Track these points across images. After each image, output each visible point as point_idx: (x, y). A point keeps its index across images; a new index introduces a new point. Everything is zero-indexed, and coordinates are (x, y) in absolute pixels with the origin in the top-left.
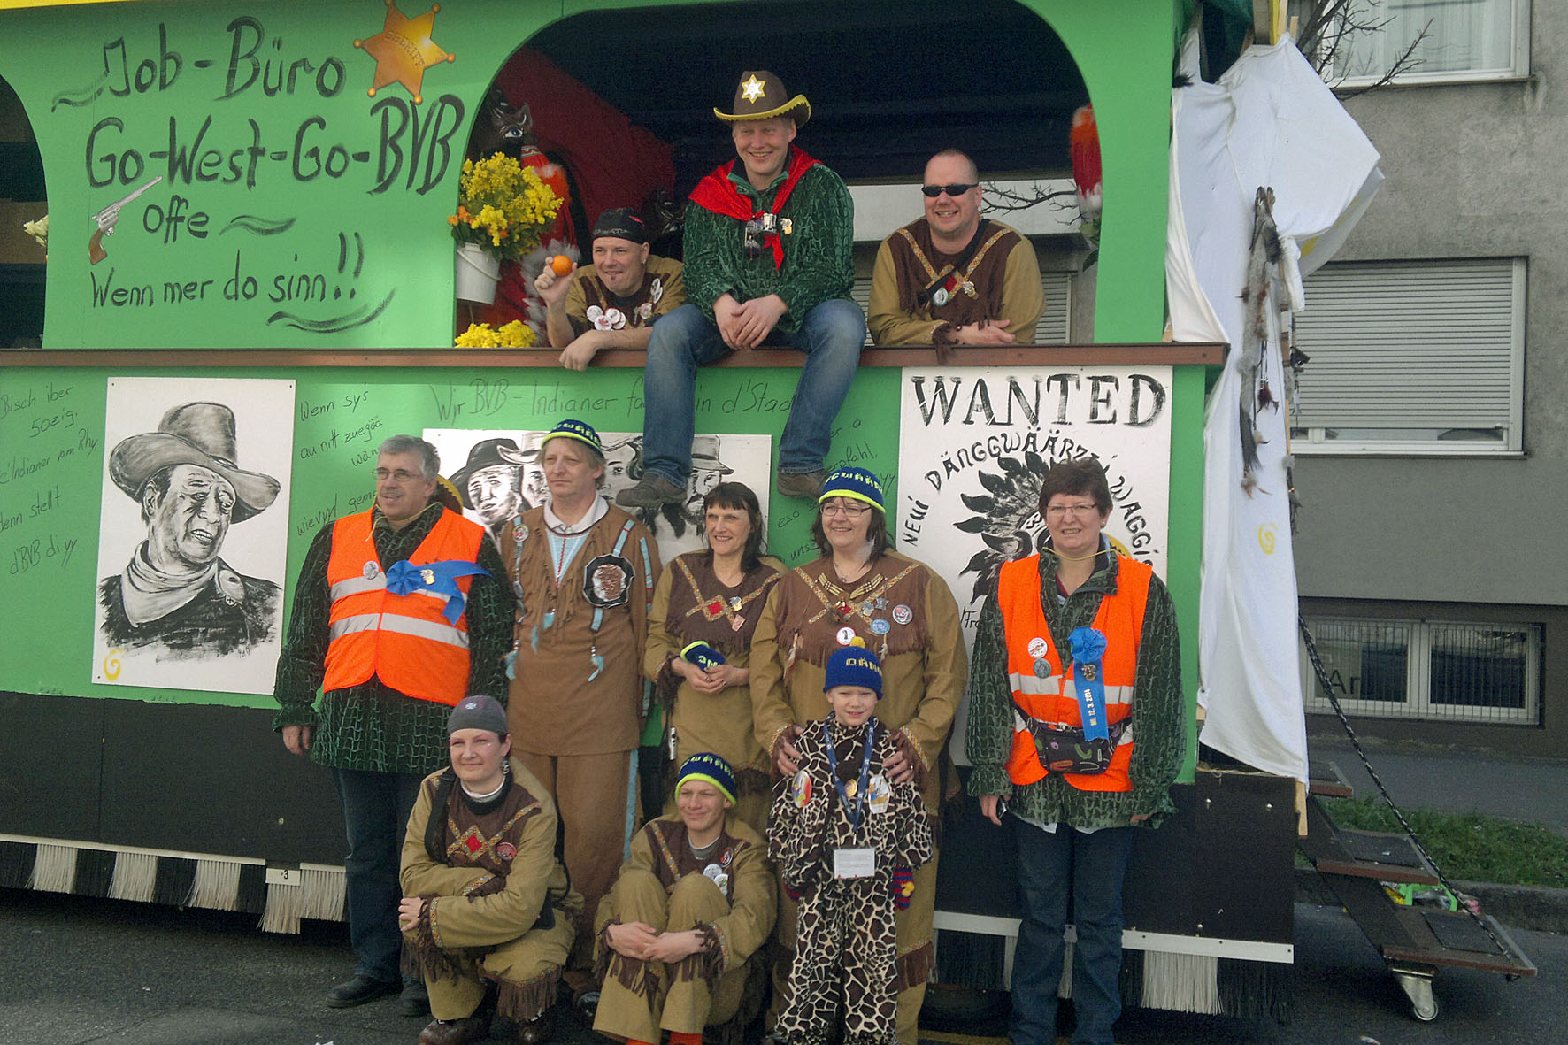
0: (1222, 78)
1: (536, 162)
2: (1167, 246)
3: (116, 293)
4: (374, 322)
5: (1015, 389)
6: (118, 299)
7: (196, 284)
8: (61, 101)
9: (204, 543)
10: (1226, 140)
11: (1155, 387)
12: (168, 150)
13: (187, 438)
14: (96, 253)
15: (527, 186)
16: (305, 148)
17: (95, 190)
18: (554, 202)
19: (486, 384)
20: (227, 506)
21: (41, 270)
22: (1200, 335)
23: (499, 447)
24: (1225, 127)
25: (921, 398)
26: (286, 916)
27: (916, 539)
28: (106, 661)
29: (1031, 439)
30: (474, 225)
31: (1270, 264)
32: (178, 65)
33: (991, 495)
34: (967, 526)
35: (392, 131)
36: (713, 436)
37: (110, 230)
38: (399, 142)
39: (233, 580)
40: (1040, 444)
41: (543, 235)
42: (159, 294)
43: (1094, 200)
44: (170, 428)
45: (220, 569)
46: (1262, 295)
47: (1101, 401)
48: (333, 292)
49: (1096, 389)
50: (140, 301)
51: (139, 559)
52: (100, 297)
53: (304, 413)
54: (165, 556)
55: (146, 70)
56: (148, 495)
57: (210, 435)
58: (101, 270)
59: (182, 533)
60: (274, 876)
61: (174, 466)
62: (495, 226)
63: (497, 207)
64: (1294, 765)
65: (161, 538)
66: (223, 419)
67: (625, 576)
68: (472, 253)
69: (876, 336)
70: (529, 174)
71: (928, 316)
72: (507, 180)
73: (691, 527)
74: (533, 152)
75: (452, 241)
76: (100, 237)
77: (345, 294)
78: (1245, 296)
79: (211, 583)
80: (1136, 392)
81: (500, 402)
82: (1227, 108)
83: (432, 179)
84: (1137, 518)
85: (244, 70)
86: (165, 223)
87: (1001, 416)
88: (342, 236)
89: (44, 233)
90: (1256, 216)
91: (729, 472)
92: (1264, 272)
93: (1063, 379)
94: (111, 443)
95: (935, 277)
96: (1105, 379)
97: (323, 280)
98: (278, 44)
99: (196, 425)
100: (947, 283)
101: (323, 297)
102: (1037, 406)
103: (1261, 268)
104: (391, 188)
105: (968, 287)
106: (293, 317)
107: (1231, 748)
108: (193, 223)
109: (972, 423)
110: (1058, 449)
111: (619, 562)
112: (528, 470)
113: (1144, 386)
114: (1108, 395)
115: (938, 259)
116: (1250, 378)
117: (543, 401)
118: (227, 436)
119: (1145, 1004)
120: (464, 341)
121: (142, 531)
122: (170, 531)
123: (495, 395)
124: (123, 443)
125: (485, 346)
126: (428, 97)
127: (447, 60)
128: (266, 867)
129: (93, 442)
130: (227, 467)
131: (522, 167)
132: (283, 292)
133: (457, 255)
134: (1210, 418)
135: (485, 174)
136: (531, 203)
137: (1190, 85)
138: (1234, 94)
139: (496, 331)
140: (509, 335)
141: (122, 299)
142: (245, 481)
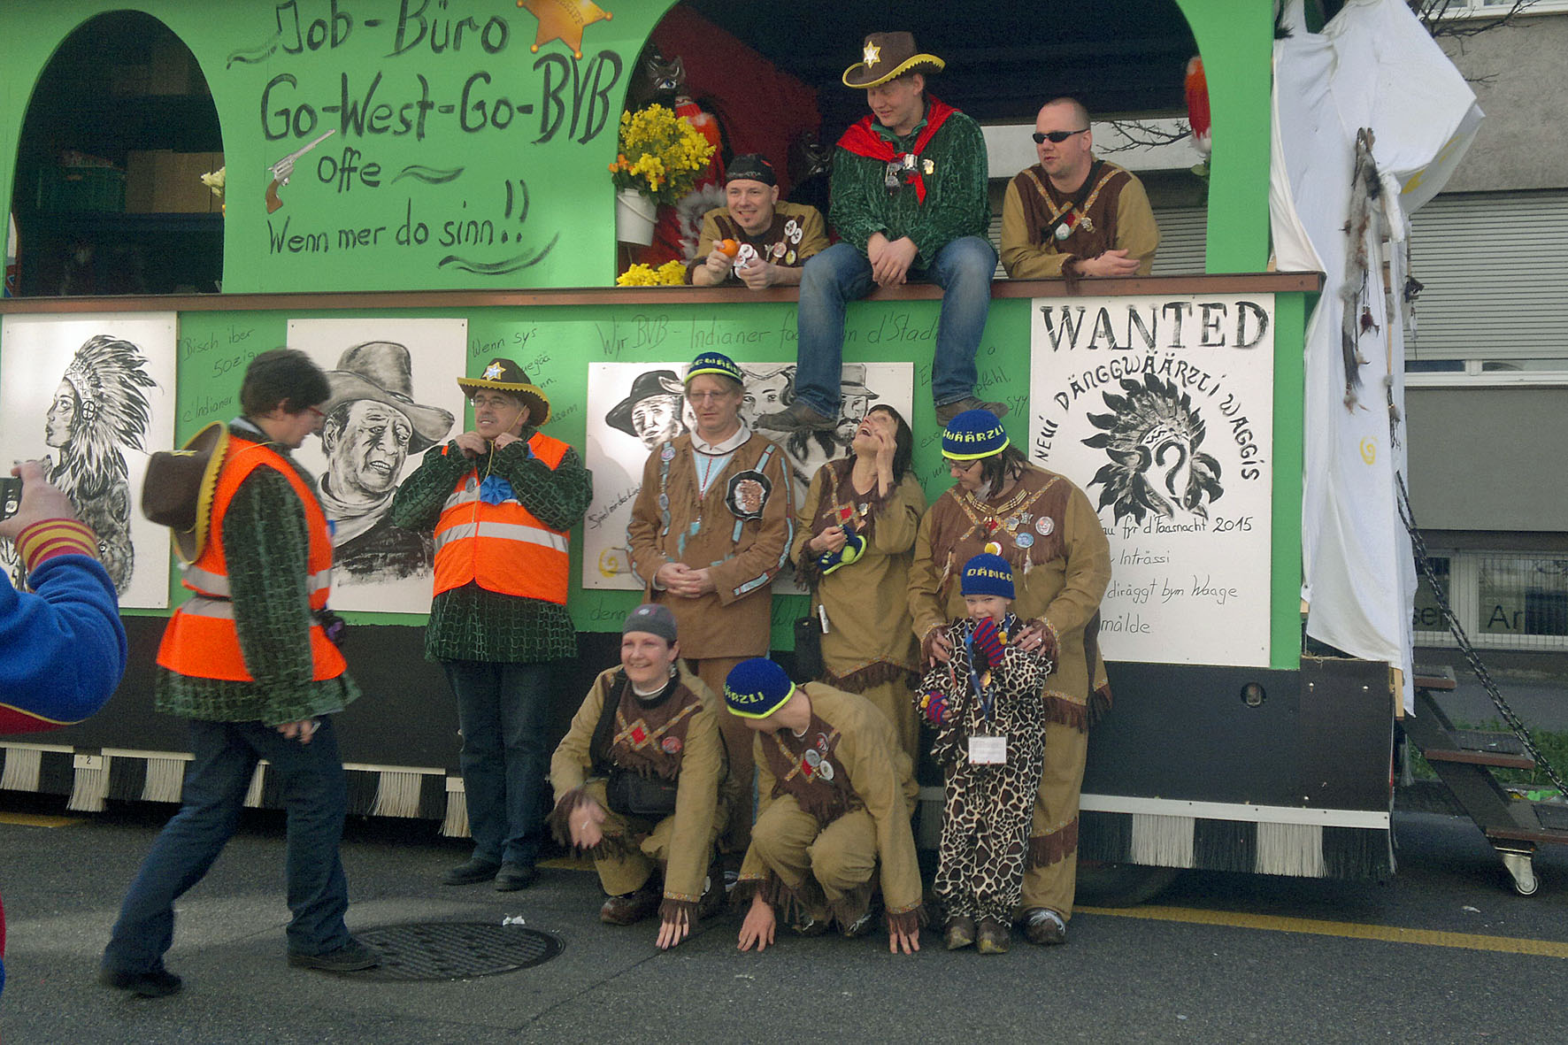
0: (1326, 28)
1: (688, 112)
2: (1270, 184)
3: (292, 240)
4: (539, 264)
5: (1134, 316)
6: (294, 246)
7: (369, 231)
8: (236, 59)
9: (383, 474)
10: (1328, 84)
11: (1259, 313)
12: (340, 104)
13: (365, 375)
14: (273, 202)
16: (472, 101)
17: (269, 142)
18: (708, 150)
19: (647, 320)
20: (404, 438)
21: (218, 220)
22: (1299, 265)
23: (660, 378)
24: (1329, 72)
25: (1049, 326)
27: (1046, 455)
29: (1150, 362)
30: (633, 173)
31: (1369, 199)
32: (349, 24)
33: (1114, 413)
34: (1093, 442)
35: (553, 86)
36: (859, 364)
37: (286, 180)
38: (562, 95)
40: (1158, 366)
41: (697, 179)
42: (333, 242)
43: (1207, 142)
44: (348, 366)
46: (1362, 228)
47: (1211, 326)
48: (500, 236)
49: (1206, 315)
50: (316, 248)
51: (320, 490)
52: (276, 244)
53: (478, 351)
54: (344, 486)
55: (318, 32)
56: (328, 429)
57: (386, 372)
58: (278, 218)
59: (362, 465)
60: (452, 784)
61: (352, 401)
62: (653, 173)
63: (654, 155)
64: (1393, 654)
65: (341, 470)
66: (399, 356)
67: (764, 491)
68: (631, 198)
69: (1009, 269)
70: (684, 123)
71: (1053, 249)
72: (664, 130)
74: (686, 102)
75: (613, 187)
76: (276, 189)
77: (512, 238)
78: (1347, 229)
80: (1242, 317)
81: (661, 337)
82: (1329, 56)
83: (594, 127)
84: (1245, 431)
85: (412, 30)
86: (339, 174)
87: (1121, 340)
88: (508, 183)
89: (221, 184)
90: (1357, 155)
91: (875, 397)
92: (1364, 206)
93: (1177, 307)
96: (1215, 306)
97: (490, 224)
98: (444, 4)
99: (373, 363)
100: (1067, 218)
101: (491, 241)
102: (1154, 331)
103: (1361, 203)
104: (554, 138)
105: (1085, 221)
106: (463, 261)
107: (1333, 639)
108: (366, 173)
109: (1096, 348)
110: (1173, 372)
111: (759, 478)
113: (1249, 311)
114: (1218, 320)
116: (1352, 304)
117: (700, 335)
118: (403, 372)
119: (1257, 871)
120: (624, 280)
121: (323, 465)
122: (350, 463)
123: (656, 330)
125: (646, 284)
126: (587, 53)
127: (605, 18)
128: (446, 776)
130: (404, 402)
131: (677, 117)
132: (452, 236)
133: (617, 200)
134: (1310, 340)
135: (642, 125)
136: (686, 150)
137: (1290, 36)
138: (1336, 43)
139: (656, 270)
140: (668, 274)
141: (298, 246)
142: (420, 414)
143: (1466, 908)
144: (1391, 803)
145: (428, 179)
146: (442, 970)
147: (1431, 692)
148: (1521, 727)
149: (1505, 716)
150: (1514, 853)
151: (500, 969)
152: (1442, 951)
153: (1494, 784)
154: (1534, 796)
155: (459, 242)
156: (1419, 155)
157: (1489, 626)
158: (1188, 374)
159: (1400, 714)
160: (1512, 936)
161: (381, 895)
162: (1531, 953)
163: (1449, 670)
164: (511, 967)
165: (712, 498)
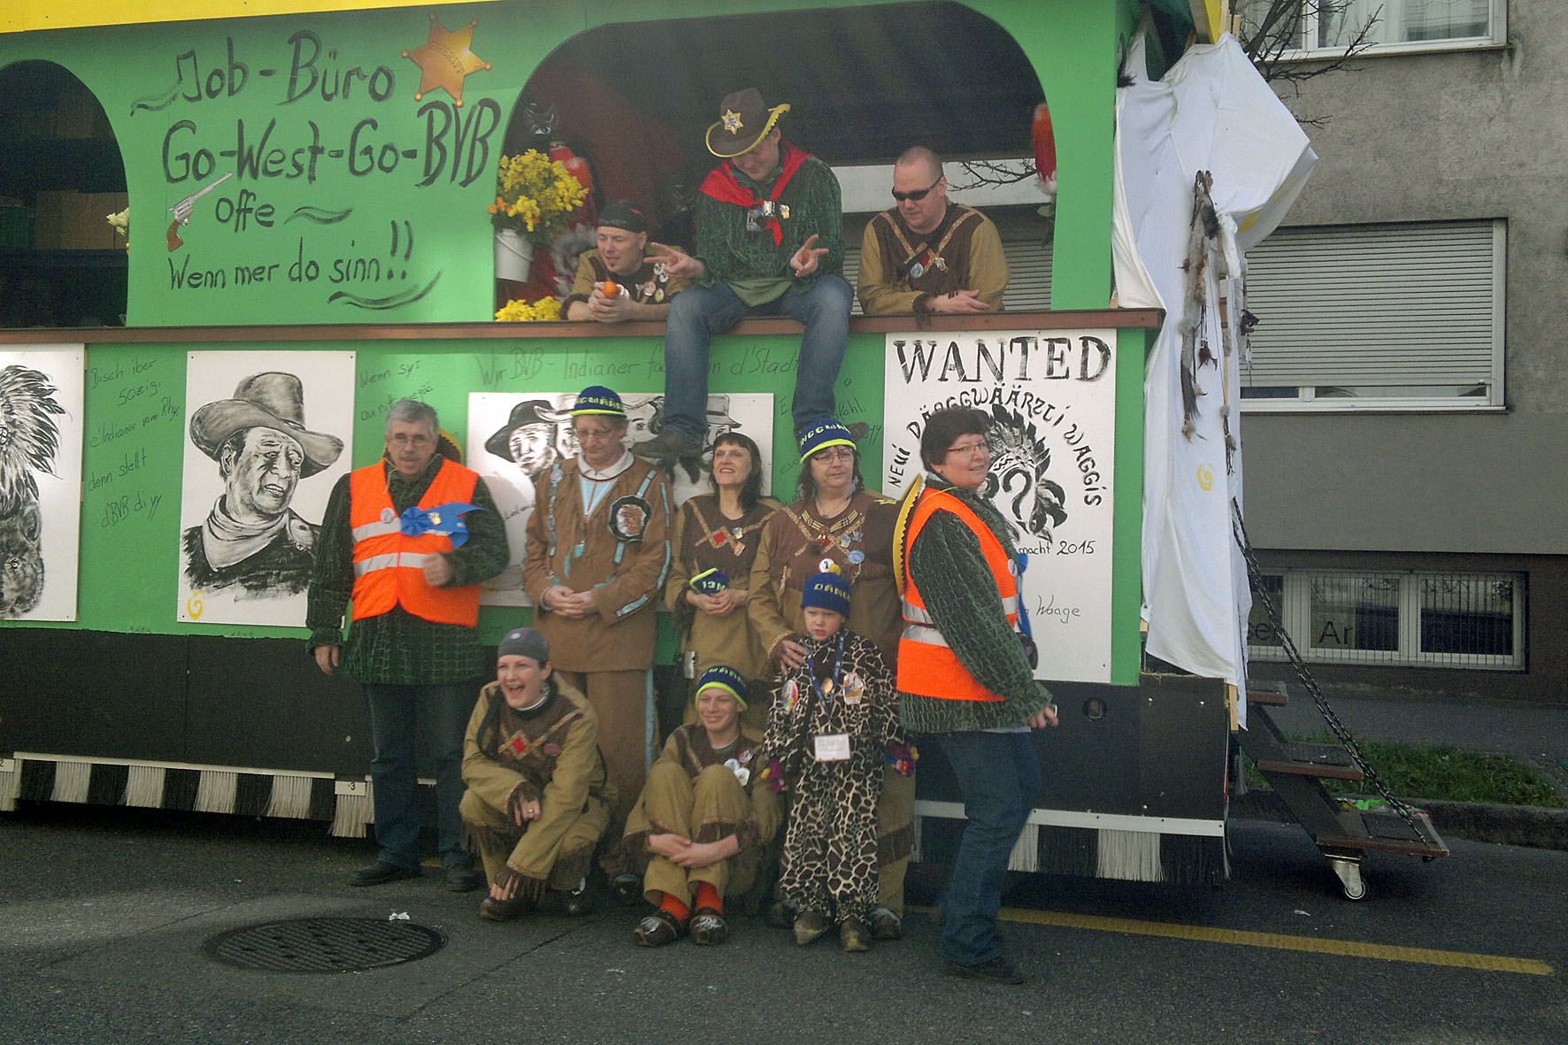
0: (1165, 76)
1: (563, 156)
2: (1112, 223)
3: (191, 276)
4: (423, 299)
5: (983, 350)
6: (193, 282)
7: (264, 268)
8: (140, 106)
9: (276, 496)
10: (1168, 129)
11: (1102, 348)
12: (236, 148)
13: (260, 404)
14: (174, 241)
15: (556, 178)
16: (359, 147)
17: (169, 184)
18: (581, 192)
19: (524, 353)
20: (296, 463)
21: (122, 256)
22: (1140, 302)
23: (536, 407)
24: (1168, 118)
25: (902, 359)
26: (354, 822)
27: (899, 482)
28: (189, 605)
29: (997, 394)
30: (511, 213)
31: (1207, 238)
32: (245, 73)
35: (436, 133)
36: (723, 395)
37: (186, 220)
38: (443, 141)
39: (302, 528)
40: (1005, 398)
41: (569, 220)
42: (230, 278)
43: (1052, 185)
44: (244, 395)
45: (291, 518)
46: (1201, 266)
47: (1056, 359)
48: (386, 274)
49: (1051, 349)
50: (214, 284)
51: (218, 511)
52: (177, 280)
53: (365, 381)
54: (240, 507)
55: (216, 80)
56: (225, 455)
57: (279, 400)
58: (178, 256)
59: (257, 488)
60: (342, 788)
61: (248, 428)
62: (529, 214)
63: (530, 197)
64: (1227, 670)
65: (238, 494)
66: (292, 387)
67: (644, 515)
68: (509, 238)
69: (864, 305)
70: (558, 168)
71: (908, 288)
72: (540, 173)
73: (704, 474)
74: (561, 147)
75: (492, 226)
76: (176, 229)
77: (397, 275)
78: (1186, 267)
79: (283, 531)
80: (1085, 351)
82: (1169, 102)
83: (474, 172)
84: (1088, 459)
85: (304, 79)
86: (235, 215)
87: (971, 374)
88: (393, 223)
89: (125, 224)
90: (1196, 196)
91: (738, 426)
92: (1202, 245)
93: (1023, 341)
94: (191, 410)
95: (912, 254)
96: (1059, 341)
97: (377, 263)
98: (334, 55)
99: (267, 392)
100: (922, 258)
101: (377, 278)
102: (1002, 365)
103: (1199, 242)
104: (437, 181)
105: (939, 262)
106: (351, 296)
107: (1173, 658)
108: (261, 214)
109: (947, 380)
110: (1020, 402)
111: (640, 503)
112: (562, 427)
113: (1092, 346)
114: (1062, 354)
115: (914, 240)
116: (1190, 338)
117: (574, 367)
118: (295, 401)
119: (1099, 875)
120: (503, 315)
121: (221, 487)
122: (246, 486)
123: (532, 362)
124: (202, 409)
125: (522, 319)
126: (469, 100)
127: (485, 68)
128: (335, 780)
129: (177, 410)
130: (295, 428)
131: (551, 161)
132: (342, 274)
133: (496, 239)
134: (1150, 372)
135: (519, 168)
136: (560, 193)
137: (1134, 84)
138: (1176, 90)
139: (531, 306)
140: (543, 310)
141: (198, 282)
142: (312, 440)
143: (1296, 912)
144: (1226, 813)
145: (320, 220)
146: (333, 961)
147: (1264, 707)
148: (1350, 740)
149: (1335, 730)
150: (1343, 860)
151: (388, 962)
152: (1274, 953)
153: (1323, 793)
154: (1362, 805)
155: (348, 279)
156: (1256, 198)
157: (1321, 641)
158: (1033, 404)
159: (1234, 728)
160: (1341, 939)
161: (275, 891)
162: (1358, 955)
163: (1282, 685)
164: (398, 960)
165: (596, 522)
